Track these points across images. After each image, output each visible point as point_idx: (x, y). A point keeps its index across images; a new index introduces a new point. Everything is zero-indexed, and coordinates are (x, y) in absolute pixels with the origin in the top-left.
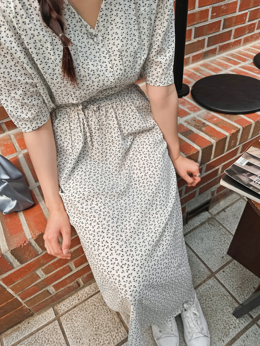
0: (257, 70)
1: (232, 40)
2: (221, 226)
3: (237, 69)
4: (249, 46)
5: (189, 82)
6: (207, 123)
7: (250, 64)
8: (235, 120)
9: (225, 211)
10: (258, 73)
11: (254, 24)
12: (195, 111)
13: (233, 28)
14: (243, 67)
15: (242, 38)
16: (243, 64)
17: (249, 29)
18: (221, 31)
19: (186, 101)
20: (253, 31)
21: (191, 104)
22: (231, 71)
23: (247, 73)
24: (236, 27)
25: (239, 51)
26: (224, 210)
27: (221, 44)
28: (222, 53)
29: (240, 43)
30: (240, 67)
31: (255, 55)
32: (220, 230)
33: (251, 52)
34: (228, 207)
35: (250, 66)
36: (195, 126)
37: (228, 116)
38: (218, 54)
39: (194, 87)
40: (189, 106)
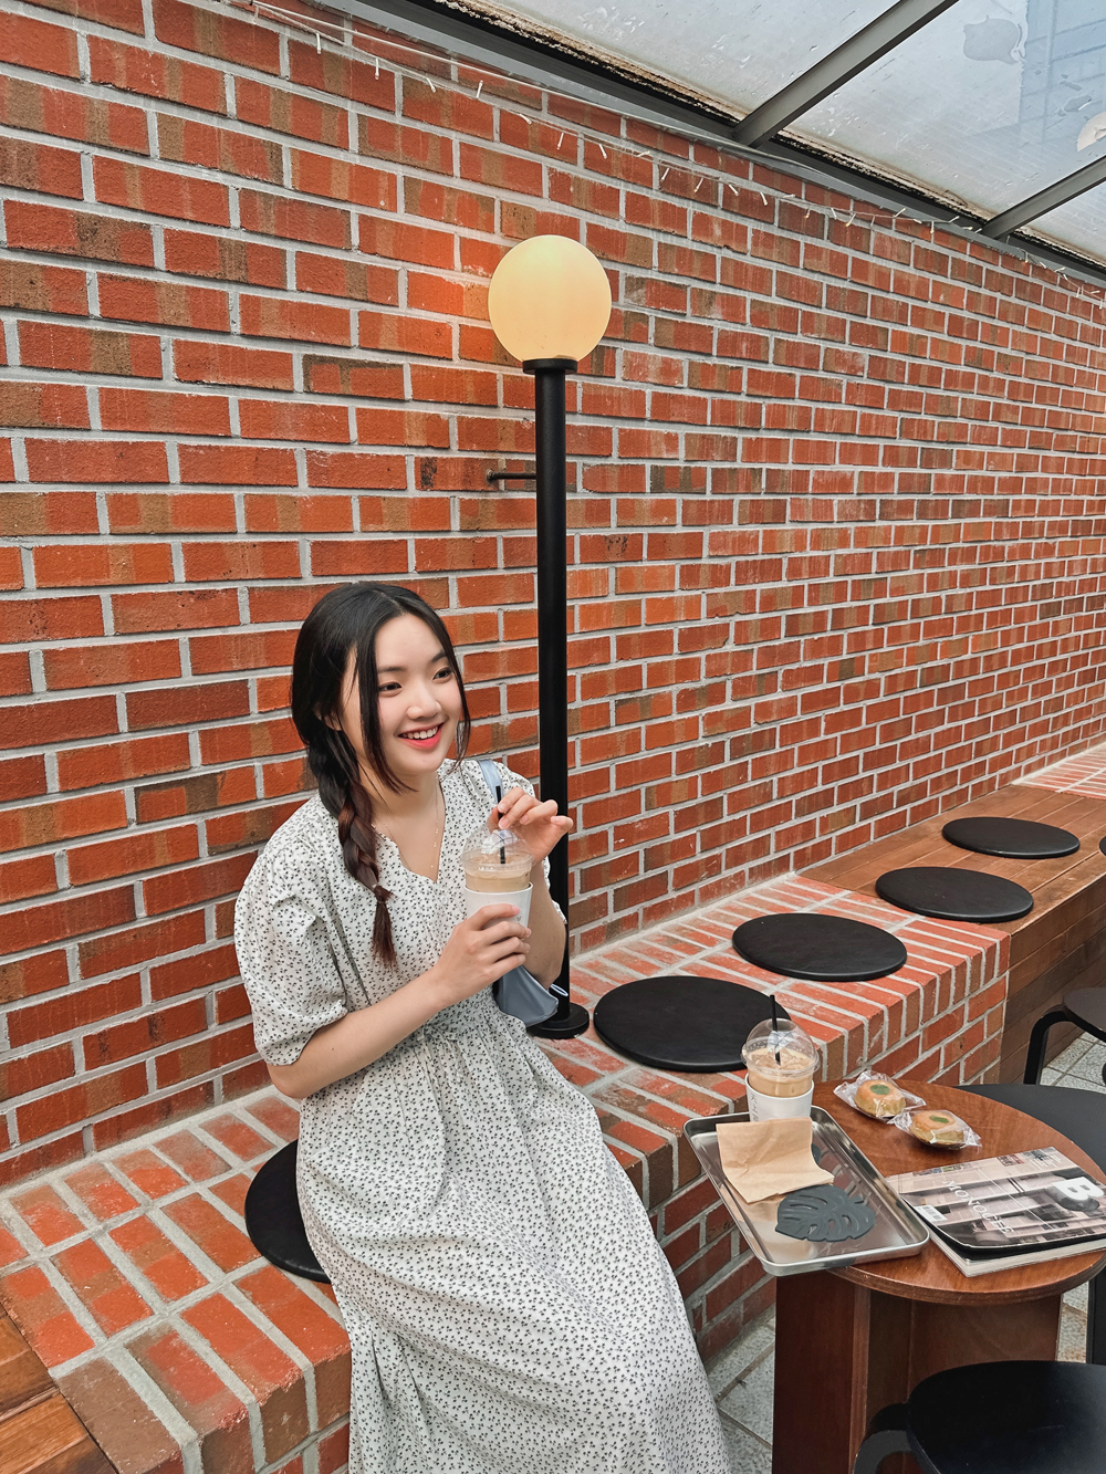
0: (746, 966)
1: (672, 895)
2: (739, 1431)
3: (696, 965)
4: (716, 905)
5: (584, 999)
6: (648, 1096)
7: (727, 951)
8: (712, 1084)
9: (744, 1385)
10: (748, 974)
11: (718, 857)
12: (612, 1069)
13: (670, 868)
14: (711, 959)
15: (696, 887)
16: (709, 951)
17: (707, 869)
18: (643, 875)
19: (586, 1046)
20: (719, 872)
21: (600, 1053)
22: (683, 969)
23: (724, 974)
24: (676, 865)
25: (696, 920)
26: (740, 1382)
27: (647, 904)
28: (653, 925)
29: (693, 901)
30: (703, 959)
31: (735, 929)
32: (739, 1441)
33: (725, 921)
34: (749, 1370)
35: (728, 955)
36: (620, 1105)
37: (694, 1076)
38: (643, 928)
39: (596, 1010)
40: (594, 1058)
